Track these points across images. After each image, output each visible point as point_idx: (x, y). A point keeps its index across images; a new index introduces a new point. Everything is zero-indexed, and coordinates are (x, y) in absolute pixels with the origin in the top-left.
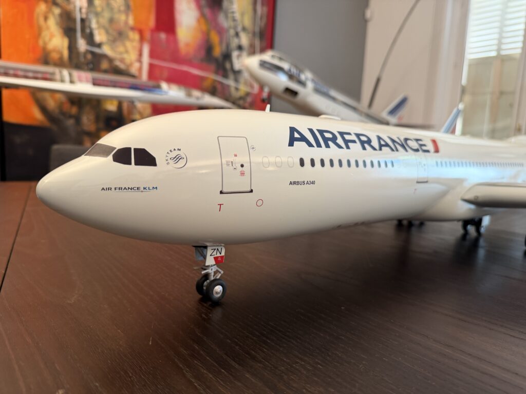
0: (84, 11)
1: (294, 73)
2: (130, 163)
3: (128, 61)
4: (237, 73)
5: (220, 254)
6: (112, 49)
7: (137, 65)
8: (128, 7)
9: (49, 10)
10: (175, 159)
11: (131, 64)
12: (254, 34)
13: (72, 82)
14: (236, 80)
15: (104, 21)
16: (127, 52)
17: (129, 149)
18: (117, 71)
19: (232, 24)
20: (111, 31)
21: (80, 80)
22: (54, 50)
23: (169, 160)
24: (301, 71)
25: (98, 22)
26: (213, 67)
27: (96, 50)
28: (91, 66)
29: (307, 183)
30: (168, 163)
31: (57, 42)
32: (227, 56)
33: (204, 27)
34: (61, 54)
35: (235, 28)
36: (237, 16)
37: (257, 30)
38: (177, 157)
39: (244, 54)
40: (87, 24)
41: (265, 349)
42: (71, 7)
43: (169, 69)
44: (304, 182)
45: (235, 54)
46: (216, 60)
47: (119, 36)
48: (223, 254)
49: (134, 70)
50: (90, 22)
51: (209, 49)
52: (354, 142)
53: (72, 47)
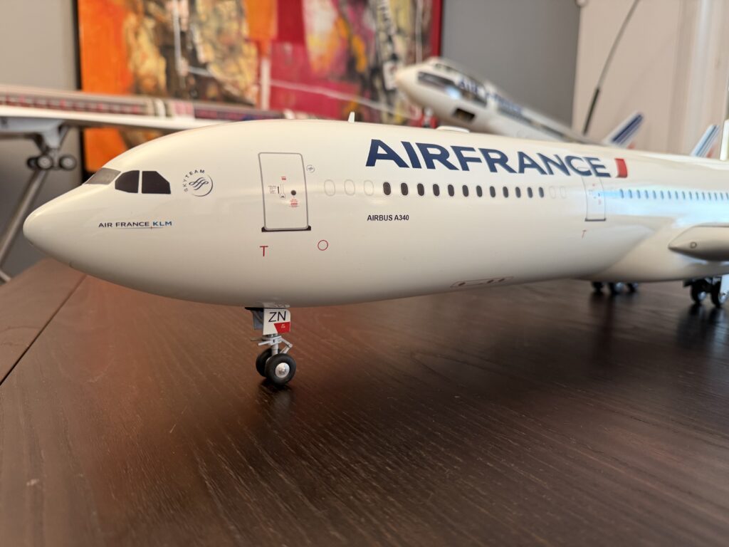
0: (184, 21)
1: (468, 86)
2: (136, 191)
3: (242, 85)
4: (390, 93)
5: (284, 319)
6: (222, 69)
7: (254, 89)
8: (240, 11)
9: (140, 24)
10: (197, 184)
11: (247, 89)
12: (414, 37)
13: (168, 115)
14: (390, 103)
15: (210, 33)
16: (241, 72)
17: (138, 172)
18: (228, 99)
19: (382, 25)
20: (219, 46)
21: (179, 112)
22: (148, 76)
23: (188, 185)
24: (478, 84)
25: (202, 35)
26: (357, 86)
27: (201, 72)
28: (195, 94)
29: (396, 218)
30: (186, 190)
31: (150, 64)
32: (377, 71)
33: (344, 33)
34: (156, 79)
35: (387, 30)
36: (390, 13)
37: (418, 31)
38: (199, 181)
39: (400, 65)
40: (188, 38)
41: (322, 443)
42: (166, 18)
43: (297, 92)
44: (390, 217)
45: (387, 66)
46: (362, 77)
47: (229, 51)
48: (288, 319)
49: (251, 96)
50: (192, 35)
51: (350, 61)
52: (478, 160)
53: (170, 71)
